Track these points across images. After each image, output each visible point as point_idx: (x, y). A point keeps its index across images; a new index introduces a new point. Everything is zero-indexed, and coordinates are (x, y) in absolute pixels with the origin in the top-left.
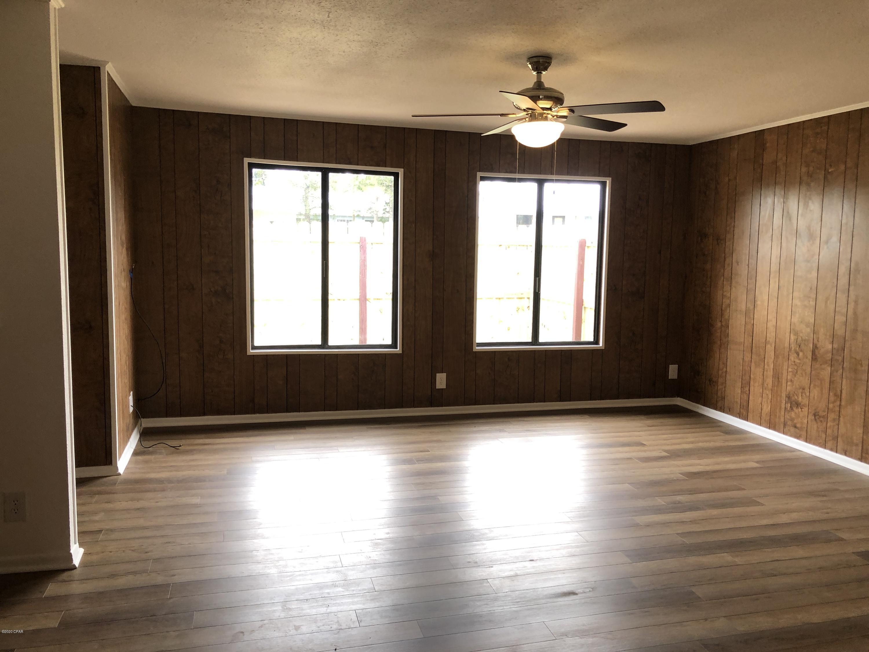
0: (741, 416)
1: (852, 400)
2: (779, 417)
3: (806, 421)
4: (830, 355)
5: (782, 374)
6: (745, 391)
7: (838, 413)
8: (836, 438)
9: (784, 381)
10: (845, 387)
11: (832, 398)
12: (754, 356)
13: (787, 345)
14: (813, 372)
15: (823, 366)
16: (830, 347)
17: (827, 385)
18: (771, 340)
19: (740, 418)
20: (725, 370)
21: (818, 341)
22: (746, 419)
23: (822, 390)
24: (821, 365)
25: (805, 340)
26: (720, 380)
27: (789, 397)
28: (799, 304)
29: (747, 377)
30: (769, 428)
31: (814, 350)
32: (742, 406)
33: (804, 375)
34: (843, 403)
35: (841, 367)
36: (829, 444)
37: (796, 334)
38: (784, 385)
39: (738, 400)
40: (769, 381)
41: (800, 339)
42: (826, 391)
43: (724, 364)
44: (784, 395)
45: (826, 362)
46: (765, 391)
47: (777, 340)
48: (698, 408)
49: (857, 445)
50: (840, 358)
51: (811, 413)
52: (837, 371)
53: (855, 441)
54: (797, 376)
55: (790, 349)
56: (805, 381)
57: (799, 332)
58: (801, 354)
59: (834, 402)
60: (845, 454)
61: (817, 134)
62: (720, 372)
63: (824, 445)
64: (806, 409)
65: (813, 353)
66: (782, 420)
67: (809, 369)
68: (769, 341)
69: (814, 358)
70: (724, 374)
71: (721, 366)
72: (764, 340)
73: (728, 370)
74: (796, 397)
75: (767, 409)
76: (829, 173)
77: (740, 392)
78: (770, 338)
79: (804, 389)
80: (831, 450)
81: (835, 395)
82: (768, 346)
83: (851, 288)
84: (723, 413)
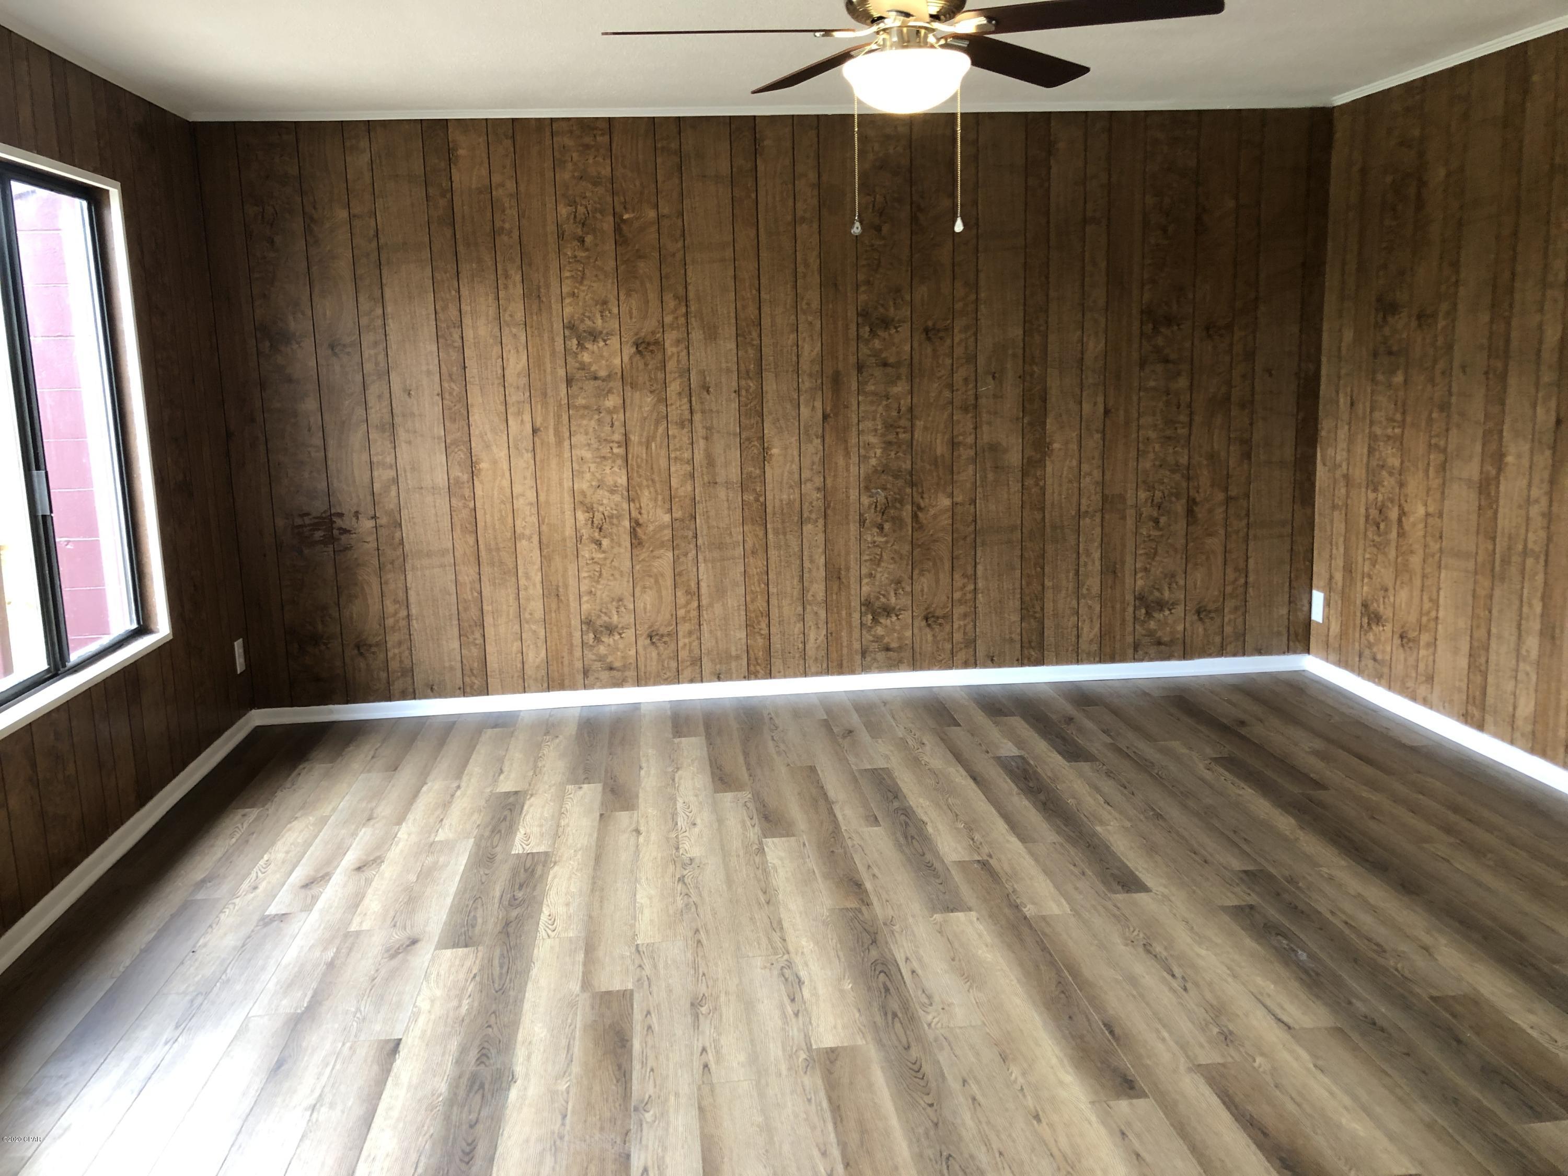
0: (468, 689)
1: (720, 592)
2: (571, 664)
3: (633, 652)
4: (667, 533)
5: (566, 586)
6: (471, 639)
7: (696, 621)
8: (697, 661)
9: (572, 598)
10: (705, 576)
11: (682, 599)
12: (486, 569)
13: (569, 531)
14: (637, 567)
15: (656, 553)
16: (667, 518)
17: (669, 582)
18: (527, 532)
19: (465, 694)
20: (405, 613)
21: (640, 513)
22: (485, 690)
23: (659, 591)
24: (652, 551)
25: (611, 517)
26: (392, 639)
27: (588, 623)
28: (588, 455)
29: (474, 612)
30: (549, 689)
31: (634, 529)
32: (467, 672)
33: (617, 575)
34: (704, 602)
35: (692, 546)
36: (687, 673)
37: (590, 509)
38: (574, 605)
39: (453, 663)
40: (536, 607)
41: (598, 516)
42: (667, 593)
43: (396, 601)
44: (576, 622)
45: (662, 545)
46: (526, 626)
47: (544, 528)
48: (331, 712)
49: (738, 657)
50: (690, 534)
51: (641, 635)
52: (686, 555)
53: (734, 653)
54: (602, 582)
55: (579, 539)
56: (622, 587)
57: (595, 505)
58: (605, 543)
59: (688, 603)
60: (719, 679)
61: (587, 147)
62: (390, 622)
63: (677, 679)
64: (629, 634)
65: (633, 533)
66: (579, 665)
67: (629, 564)
68: (523, 534)
69: (636, 541)
70: (403, 623)
71: (390, 607)
72: (509, 535)
73: (414, 611)
74: (606, 619)
75: (535, 657)
76: (624, 221)
77: (456, 645)
78: (524, 528)
79: (620, 600)
80: (692, 681)
81: (688, 592)
82: (523, 544)
83: (697, 417)
84: (413, 702)
